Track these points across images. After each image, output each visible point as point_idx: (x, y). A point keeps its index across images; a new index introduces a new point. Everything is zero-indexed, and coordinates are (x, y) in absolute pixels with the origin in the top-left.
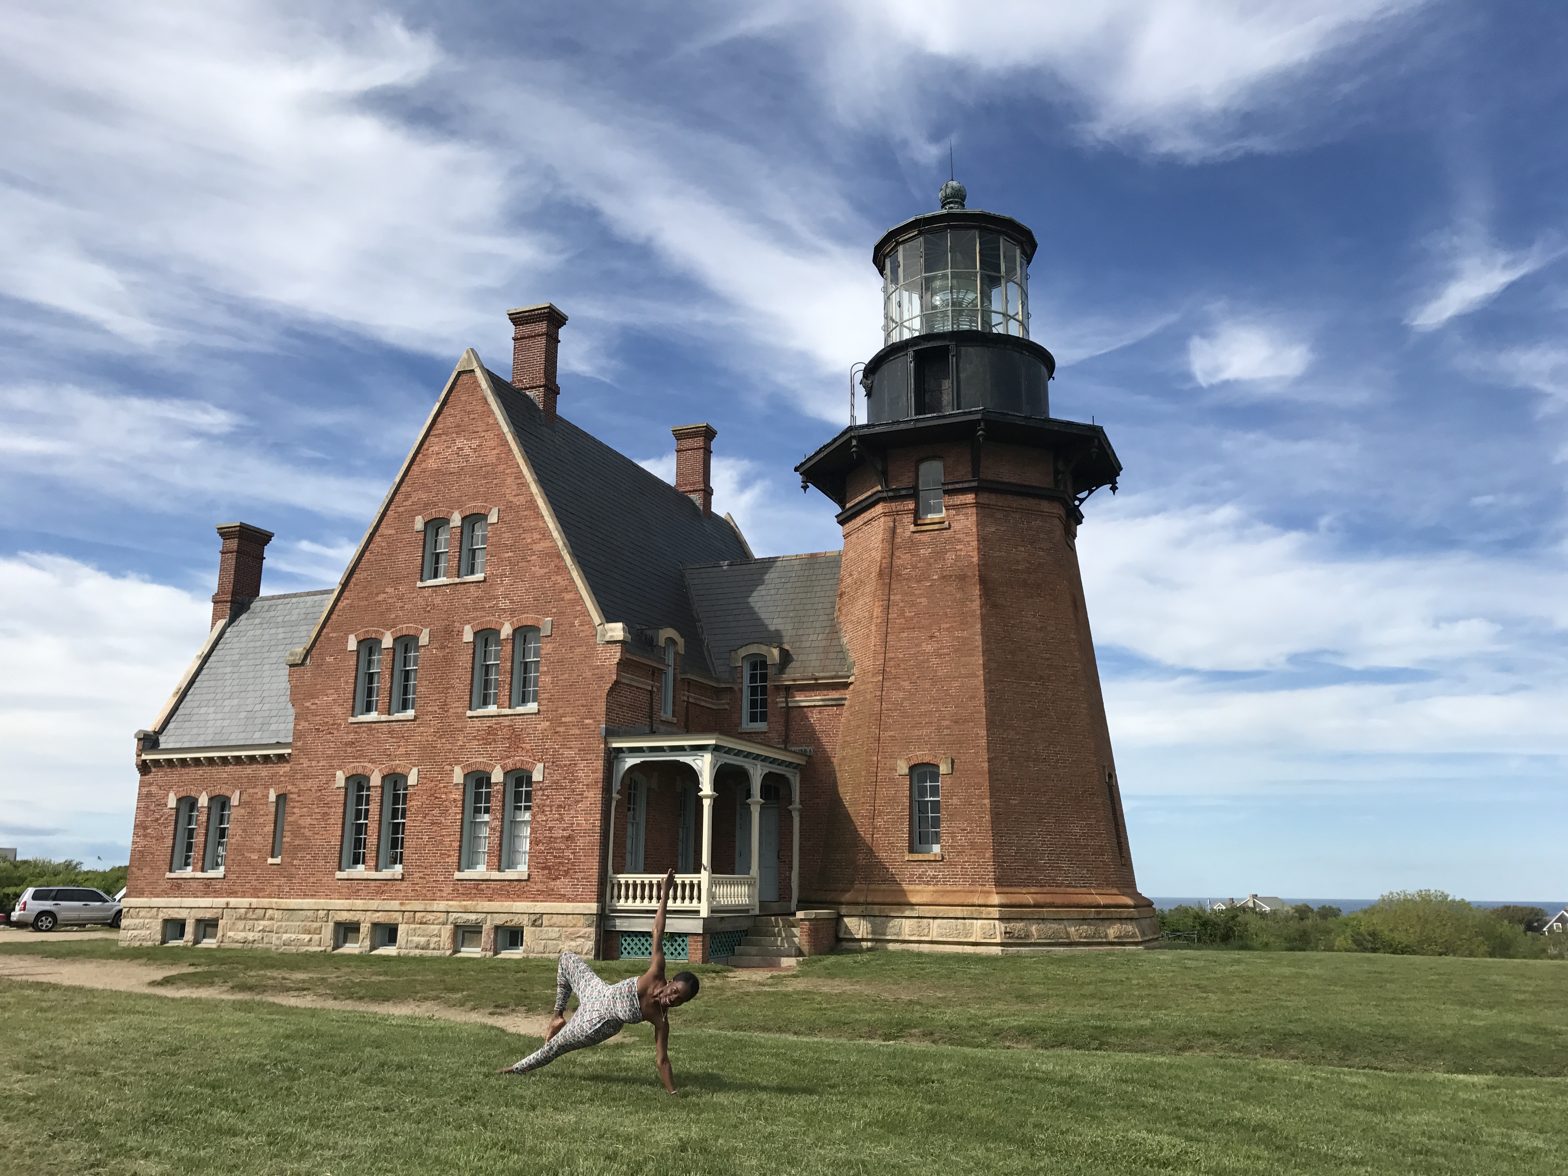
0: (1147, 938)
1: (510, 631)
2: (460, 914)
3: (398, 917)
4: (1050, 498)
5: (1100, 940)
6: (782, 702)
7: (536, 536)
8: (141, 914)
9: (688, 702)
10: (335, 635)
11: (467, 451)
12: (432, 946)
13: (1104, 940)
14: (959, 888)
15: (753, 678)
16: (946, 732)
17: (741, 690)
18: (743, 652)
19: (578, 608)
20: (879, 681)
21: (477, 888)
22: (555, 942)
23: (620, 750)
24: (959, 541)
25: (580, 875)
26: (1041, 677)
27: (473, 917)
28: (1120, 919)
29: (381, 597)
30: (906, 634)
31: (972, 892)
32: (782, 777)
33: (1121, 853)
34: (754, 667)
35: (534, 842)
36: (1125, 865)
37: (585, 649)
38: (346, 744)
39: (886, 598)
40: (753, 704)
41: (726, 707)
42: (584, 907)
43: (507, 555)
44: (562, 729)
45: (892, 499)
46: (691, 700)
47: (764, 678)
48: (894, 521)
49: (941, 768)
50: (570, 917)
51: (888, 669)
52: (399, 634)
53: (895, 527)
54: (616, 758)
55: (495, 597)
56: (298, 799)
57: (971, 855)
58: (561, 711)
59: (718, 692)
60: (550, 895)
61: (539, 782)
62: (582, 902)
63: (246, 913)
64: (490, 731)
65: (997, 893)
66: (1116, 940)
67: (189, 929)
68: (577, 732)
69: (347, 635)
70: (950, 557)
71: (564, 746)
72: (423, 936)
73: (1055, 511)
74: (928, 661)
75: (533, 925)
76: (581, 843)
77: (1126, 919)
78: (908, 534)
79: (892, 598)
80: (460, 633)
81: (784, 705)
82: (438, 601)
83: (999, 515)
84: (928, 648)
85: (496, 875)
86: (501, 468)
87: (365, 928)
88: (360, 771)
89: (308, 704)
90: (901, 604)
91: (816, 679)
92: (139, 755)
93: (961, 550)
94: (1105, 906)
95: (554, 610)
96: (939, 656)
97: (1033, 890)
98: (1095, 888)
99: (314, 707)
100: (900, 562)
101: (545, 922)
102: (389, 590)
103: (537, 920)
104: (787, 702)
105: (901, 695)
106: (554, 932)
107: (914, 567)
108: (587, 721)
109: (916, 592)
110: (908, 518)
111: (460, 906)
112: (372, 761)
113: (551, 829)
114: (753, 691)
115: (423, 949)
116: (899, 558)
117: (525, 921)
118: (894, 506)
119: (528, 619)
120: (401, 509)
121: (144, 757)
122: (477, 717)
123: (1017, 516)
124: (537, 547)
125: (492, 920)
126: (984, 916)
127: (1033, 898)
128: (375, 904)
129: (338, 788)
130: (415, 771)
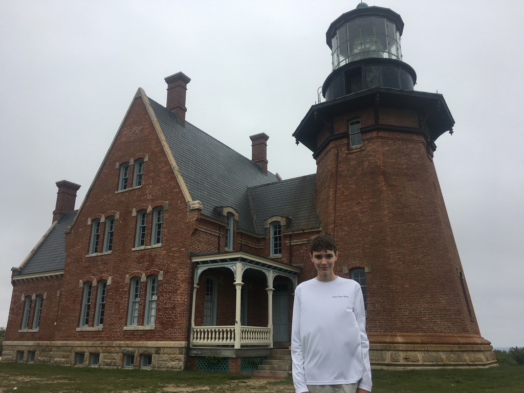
0: (490, 362)
1: (151, 209)
2: (125, 348)
3: (100, 350)
4: (417, 133)
5: (462, 363)
6: (288, 243)
7: (163, 164)
8: (9, 349)
9: (241, 244)
10: (83, 218)
11: (137, 131)
12: (113, 364)
13: (464, 363)
14: (378, 333)
15: (275, 233)
16: (368, 250)
17: (269, 238)
18: (270, 221)
19: (180, 195)
20: (332, 228)
21: (133, 335)
22: (165, 362)
23: (197, 263)
24: (370, 155)
25: (177, 327)
26: (418, 221)
27: (130, 349)
28: (473, 351)
29: (101, 200)
30: (345, 203)
31: (385, 335)
32: (287, 279)
33: (470, 315)
34: (275, 227)
35: (158, 310)
36: (473, 322)
37: (182, 214)
38: (85, 268)
39: (334, 187)
40: (276, 245)
41: (262, 247)
42: (179, 343)
43: (151, 175)
44: (171, 254)
45: (336, 139)
46: (242, 243)
47: (280, 232)
48: (338, 150)
49: (365, 269)
50: (173, 349)
51: (337, 222)
52: (107, 215)
53: (338, 153)
54: (196, 267)
55: (146, 194)
56: (65, 294)
57: (384, 315)
58: (171, 245)
59: (258, 240)
60: (163, 338)
61: (161, 281)
62: (178, 341)
63: (45, 348)
64: (142, 257)
65: (400, 336)
66: (471, 363)
67: (25, 355)
68: (178, 255)
69: (88, 218)
70: (366, 164)
71: (172, 262)
72: (109, 359)
73: (420, 140)
74: (357, 216)
75: (156, 353)
76: (178, 310)
77: (476, 351)
78: (344, 155)
79: (338, 186)
80: (131, 212)
81: (289, 244)
82: (123, 199)
83: (390, 142)
84: (356, 209)
85: (141, 328)
86: (150, 137)
87: (87, 355)
88: (89, 279)
89: (71, 250)
90: (343, 189)
91: (303, 230)
92: (12, 278)
93: (371, 160)
94: (463, 344)
95: (170, 198)
96: (363, 213)
97: (420, 334)
98: (456, 333)
99: (74, 251)
100: (341, 169)
101: (162, 352)
102: (105, 196)
103: (158, 350)
104: (290, 243)
105: (344, 233)
106: (165, 357)
107: (348, 171)
108: (182, 249)
109: (350, 183)
110: (344, 149)
111: (125, 344)
112: (94, 275)
113: (165, 304)
114: (276, 239)
115: (109, 366)
116: (341, 167)
117: (153, 351)
118: (338, 142)
119: (158, 203)
120: (111, 161)
121: (14, 279)
122: (136, 251)
123: (401, 142)
124: (164, 169)
125: (138, 351)
126: (392, 349)
127: (420, 339)
128: (90, 343)
129: (80, 288)
130: (110, 278)
